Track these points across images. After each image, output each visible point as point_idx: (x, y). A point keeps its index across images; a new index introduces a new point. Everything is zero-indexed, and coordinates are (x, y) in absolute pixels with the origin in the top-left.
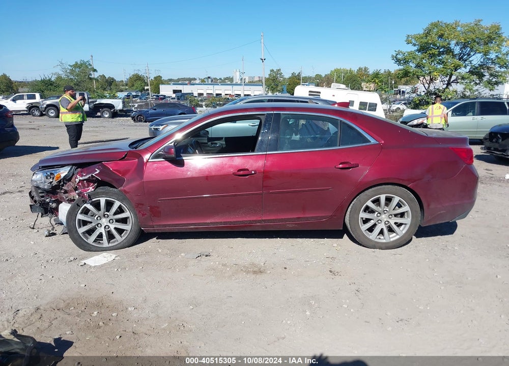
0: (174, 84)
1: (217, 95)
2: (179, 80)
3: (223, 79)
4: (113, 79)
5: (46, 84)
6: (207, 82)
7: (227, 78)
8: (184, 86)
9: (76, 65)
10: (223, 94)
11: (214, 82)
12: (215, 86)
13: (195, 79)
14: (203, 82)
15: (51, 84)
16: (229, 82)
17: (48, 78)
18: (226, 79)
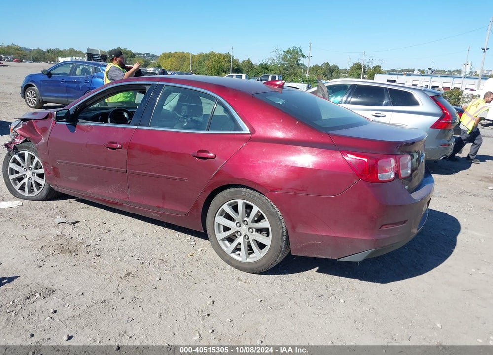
0: (389, 74)
1: (433, 87)
2: (402, 70)
3: (451, 71)
4: (336, 66)
5: (263, 68)
6: (426, 74)
7: (457, 70)
8: (399, 76)
9: (288, 52)
10: (440, 87)
11: (435, 73)
12: (433, 78)
13: (413, 70)
14: (422, 73)
15: (267, 68)
16: (458, 75)
17: (265, 63)
18: (455, 71)
